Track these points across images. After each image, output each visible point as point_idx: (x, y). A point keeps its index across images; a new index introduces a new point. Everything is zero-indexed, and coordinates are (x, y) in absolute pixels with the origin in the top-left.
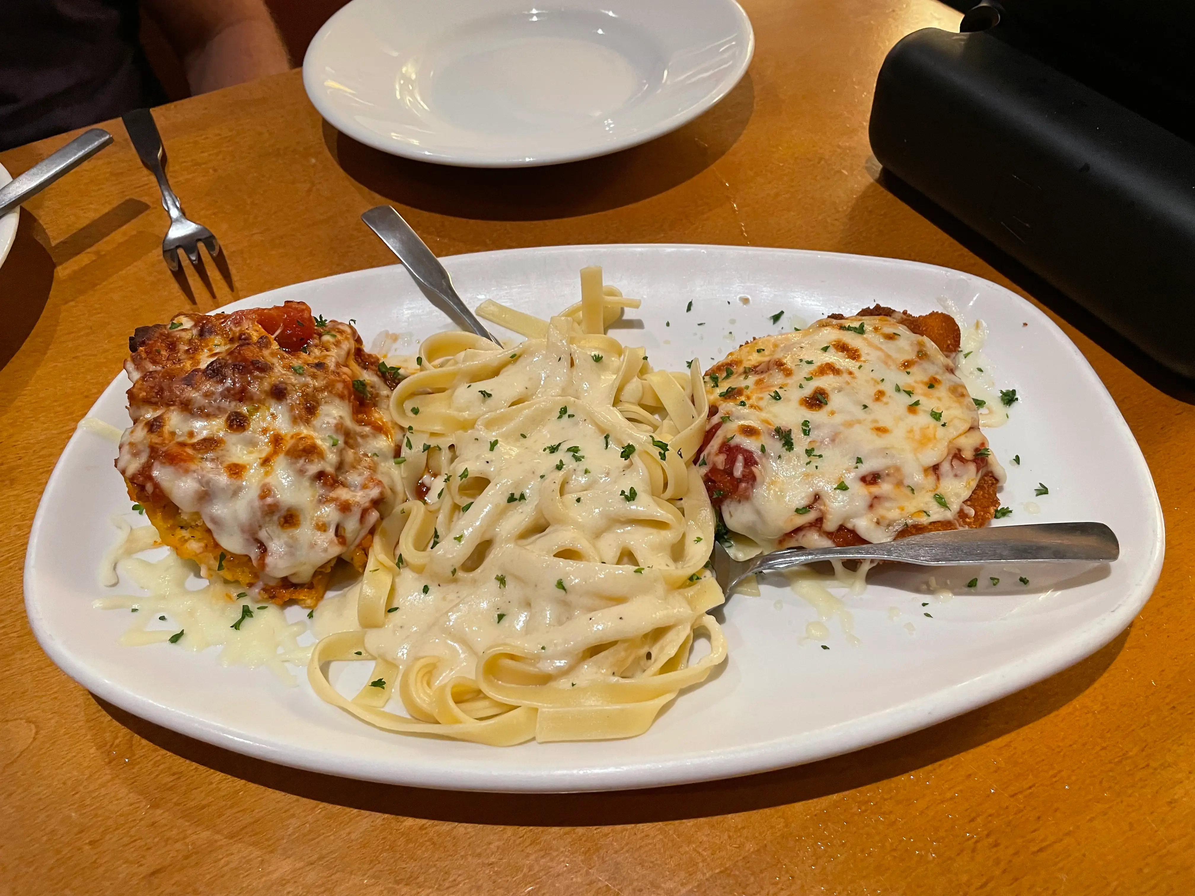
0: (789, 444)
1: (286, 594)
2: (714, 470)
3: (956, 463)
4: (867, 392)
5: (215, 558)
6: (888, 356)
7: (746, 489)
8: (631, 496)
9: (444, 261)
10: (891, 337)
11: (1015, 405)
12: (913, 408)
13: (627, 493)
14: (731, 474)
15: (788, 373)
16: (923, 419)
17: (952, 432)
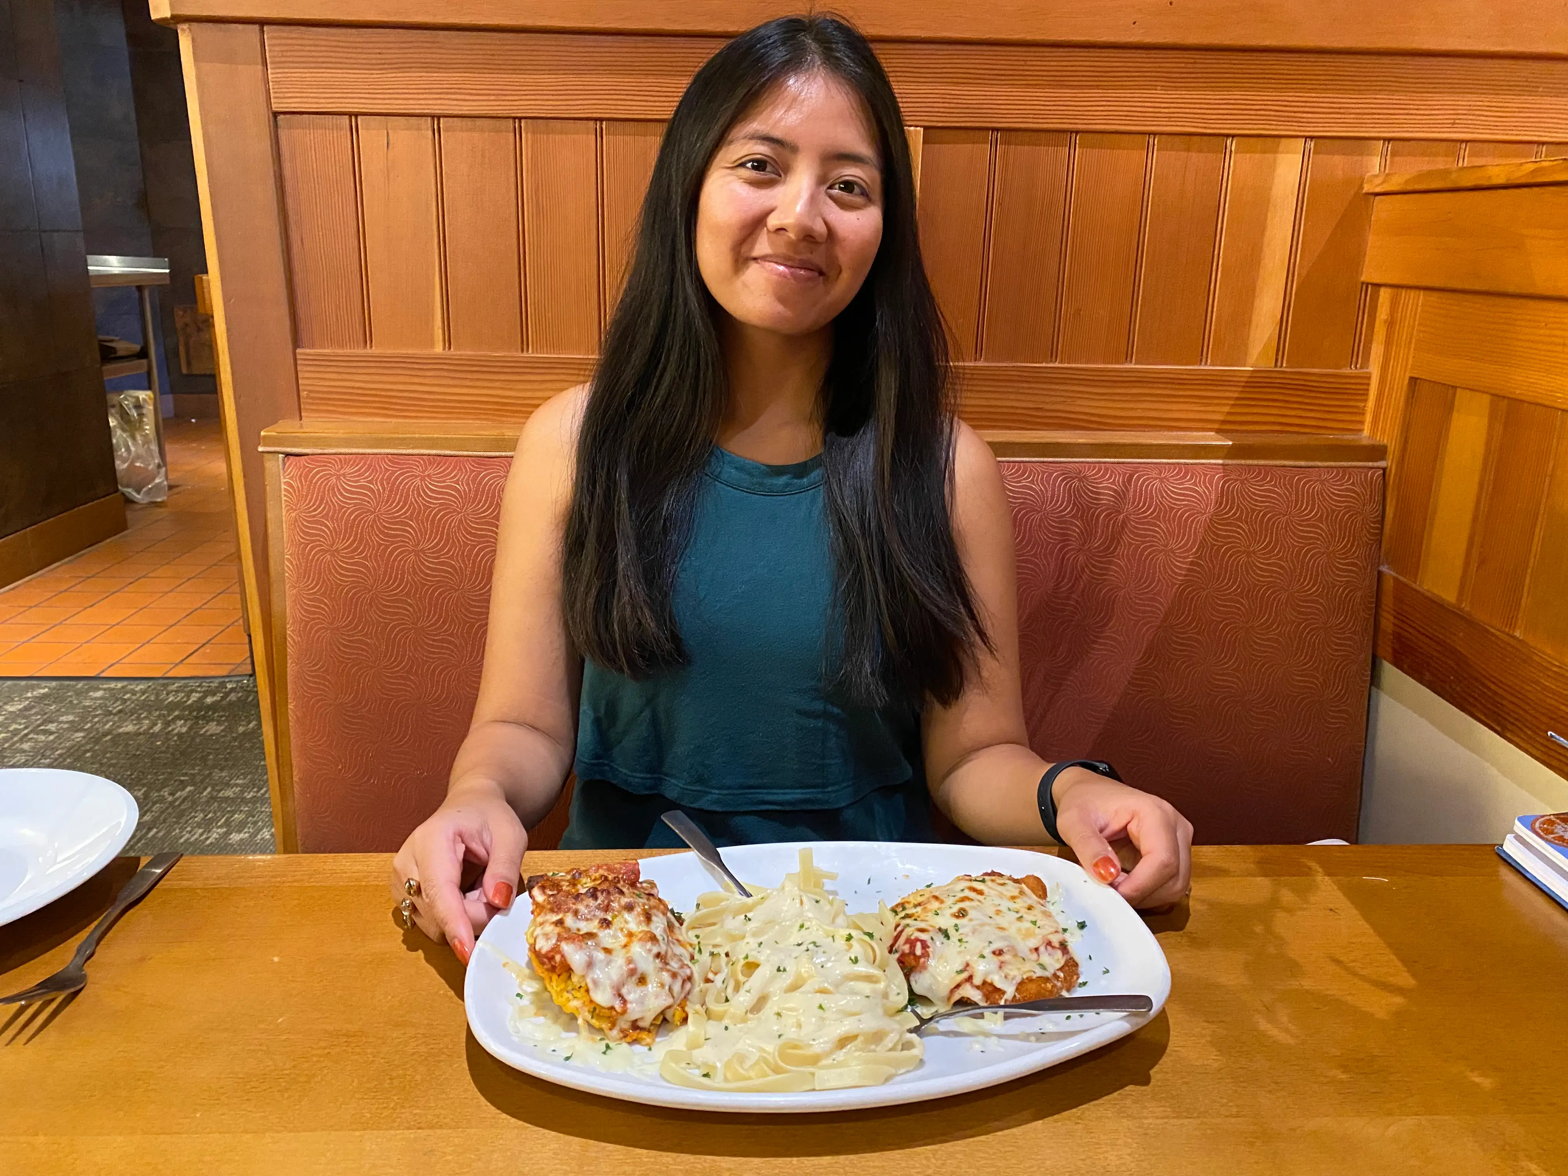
0: (947, 936)
1: (635, 1034)
2: (903, 955)
3: (1049, 948)
4: (991, 911)
5: (589, 1011)
6: (1001, 893)
7: (924, 962)
8: (856, 961)
9: (719, 849)
10: (1003, 884)
11: (1085, 929)
12: (1020, 918)
13: (853, 958)
14: (914, 954)
15: (942, 902)
16: (1026, 925)
17: (1044, 932)
